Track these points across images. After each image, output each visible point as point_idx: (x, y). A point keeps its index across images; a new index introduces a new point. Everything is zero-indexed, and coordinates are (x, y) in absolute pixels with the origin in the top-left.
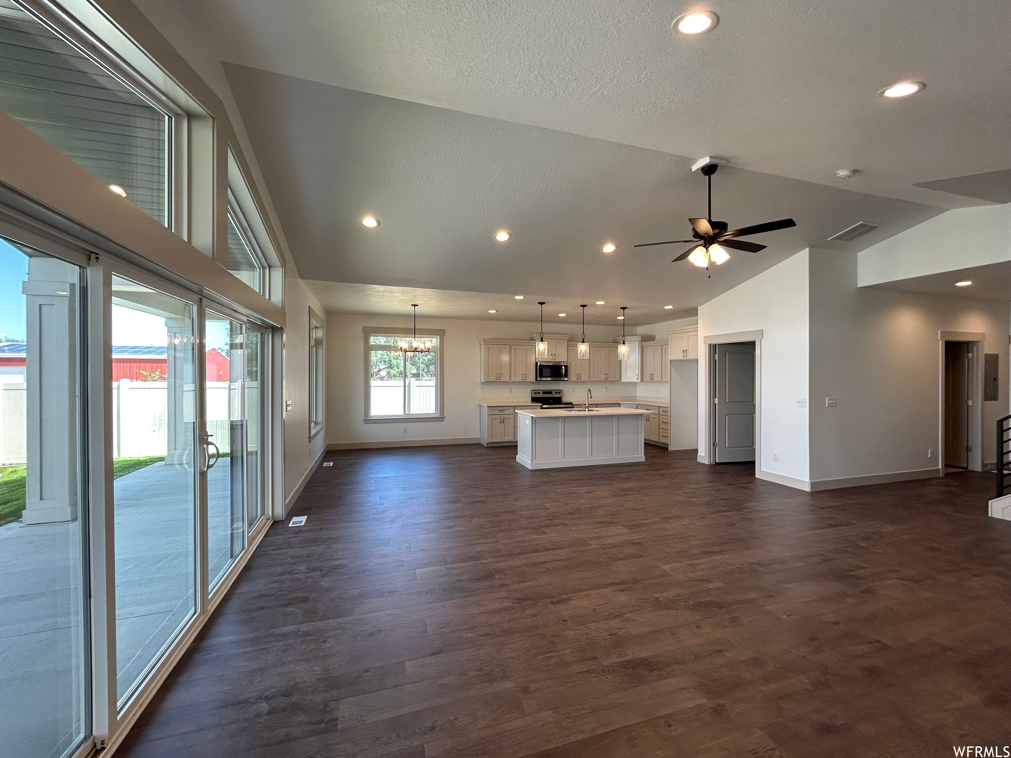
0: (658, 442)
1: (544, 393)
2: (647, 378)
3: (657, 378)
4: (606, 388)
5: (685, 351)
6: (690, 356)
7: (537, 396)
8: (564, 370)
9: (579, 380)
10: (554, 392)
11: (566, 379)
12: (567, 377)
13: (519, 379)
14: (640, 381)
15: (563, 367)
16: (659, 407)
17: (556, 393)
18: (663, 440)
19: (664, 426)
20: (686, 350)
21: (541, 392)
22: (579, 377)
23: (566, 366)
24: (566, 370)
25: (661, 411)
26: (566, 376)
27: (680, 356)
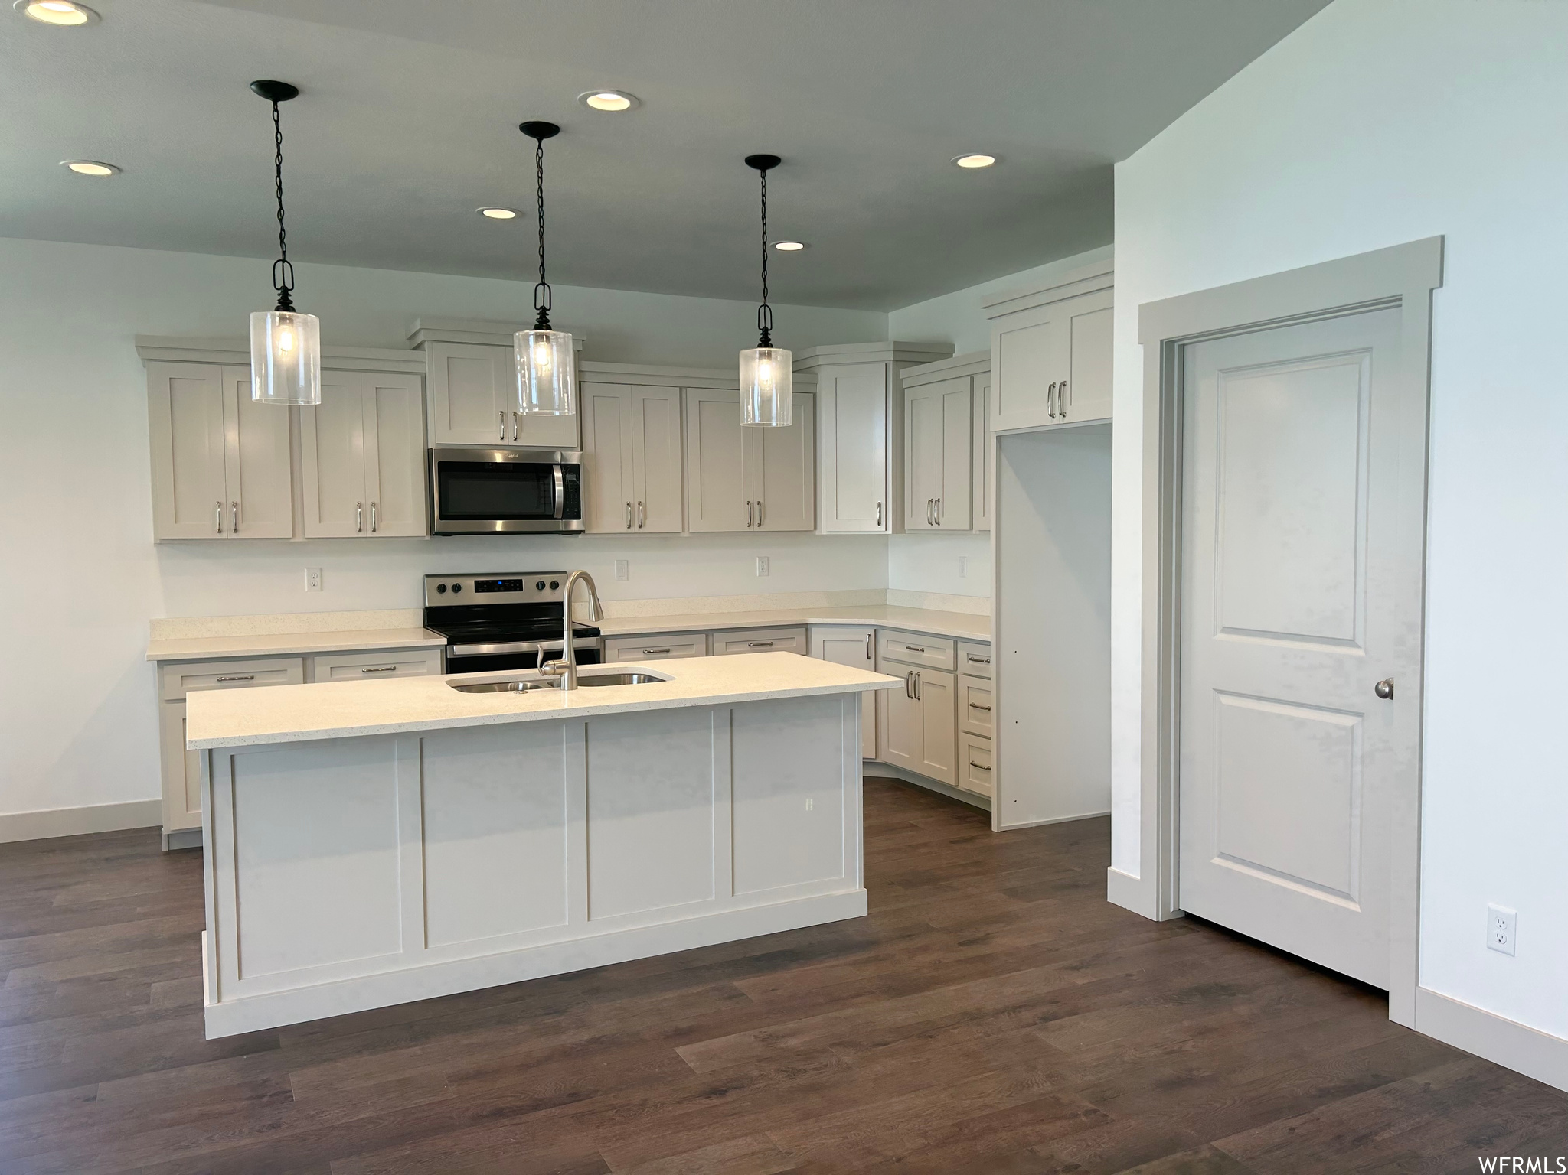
0: (954, 789)
1: (481, 587)
2: (917, 519)
3: (954, 516)
4: (765, 562)
5: (1057, 390)
6: (1080, 412)
7: (449, 600)
8: (559, 488)
9: (635, 529)
10: (529, 583)
11: (575, 525)
12: (578, 517)
13: (344, 526)
14: (890, 532)
15: (558, 474)
16: (956, 640)
17: (541, 586)
18: (970, 783)
19: (972, 722)
20: (1064, 384)
21: (470, 583)
22: (637, 514)
23: (570, 470)
24: (573, 490)
25: (962, 655)
26: (572, 508)
27: (1034, 415)
